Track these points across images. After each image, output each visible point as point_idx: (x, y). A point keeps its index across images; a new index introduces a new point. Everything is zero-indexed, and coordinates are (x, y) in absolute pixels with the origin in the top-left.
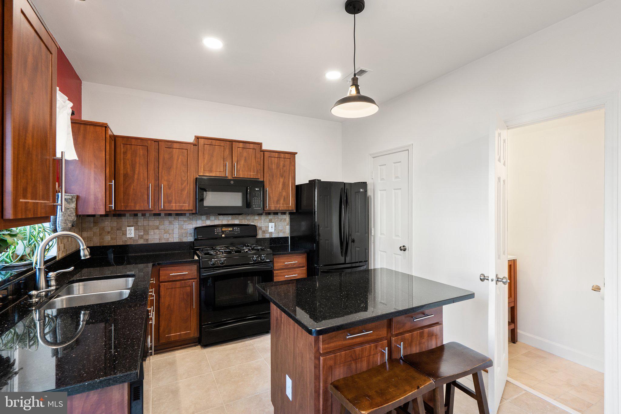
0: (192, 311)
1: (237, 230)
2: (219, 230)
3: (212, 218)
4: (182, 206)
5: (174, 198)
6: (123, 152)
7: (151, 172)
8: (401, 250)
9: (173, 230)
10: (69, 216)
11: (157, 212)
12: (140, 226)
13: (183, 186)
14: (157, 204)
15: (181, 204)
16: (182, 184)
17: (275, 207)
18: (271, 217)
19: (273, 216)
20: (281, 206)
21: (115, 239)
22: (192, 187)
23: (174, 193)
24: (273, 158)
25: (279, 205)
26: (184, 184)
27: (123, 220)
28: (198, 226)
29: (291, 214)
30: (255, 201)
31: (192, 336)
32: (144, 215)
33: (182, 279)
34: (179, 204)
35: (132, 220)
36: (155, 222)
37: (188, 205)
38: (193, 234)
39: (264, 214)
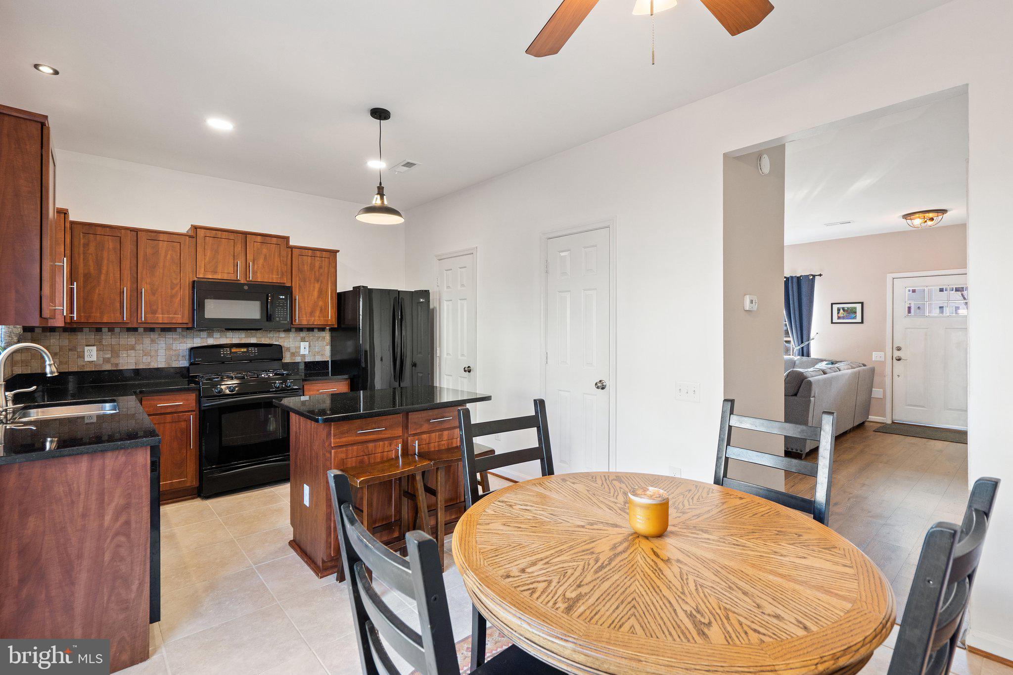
0: (188, 454)
1: (253, 351)
2: (227, 351)
3: (217, 335)
4: (173, 318)
5: (160, 307)
6: (84, 244)
7: (127, 274)
8: (465, 371)
9: (157, 351)
11: (135, 326)
12: (106, 345)
13: (174, 291)
14: (135, 314)
15: (170, 316)
16: (172, 289)
17: (308, 321)
18: (303, 334)
19: (307, 333)
20: (317, 320)
21: (67, 363)
22: (187, 292)
23: (160, 301)
24: (304, 257)
25: (313, 318)
26: (176, 289)
27: (79, 337)
28: (195, 345)
29: (332, 330)
30: (278, 312)
31: (188, 484)
32: (111, 330)
33: (174, 411)
34: (168, 316)
35: (92, 337)
36: (131, 340)
37: (181, 316)
38: (187, 357)
39: (293, 330)
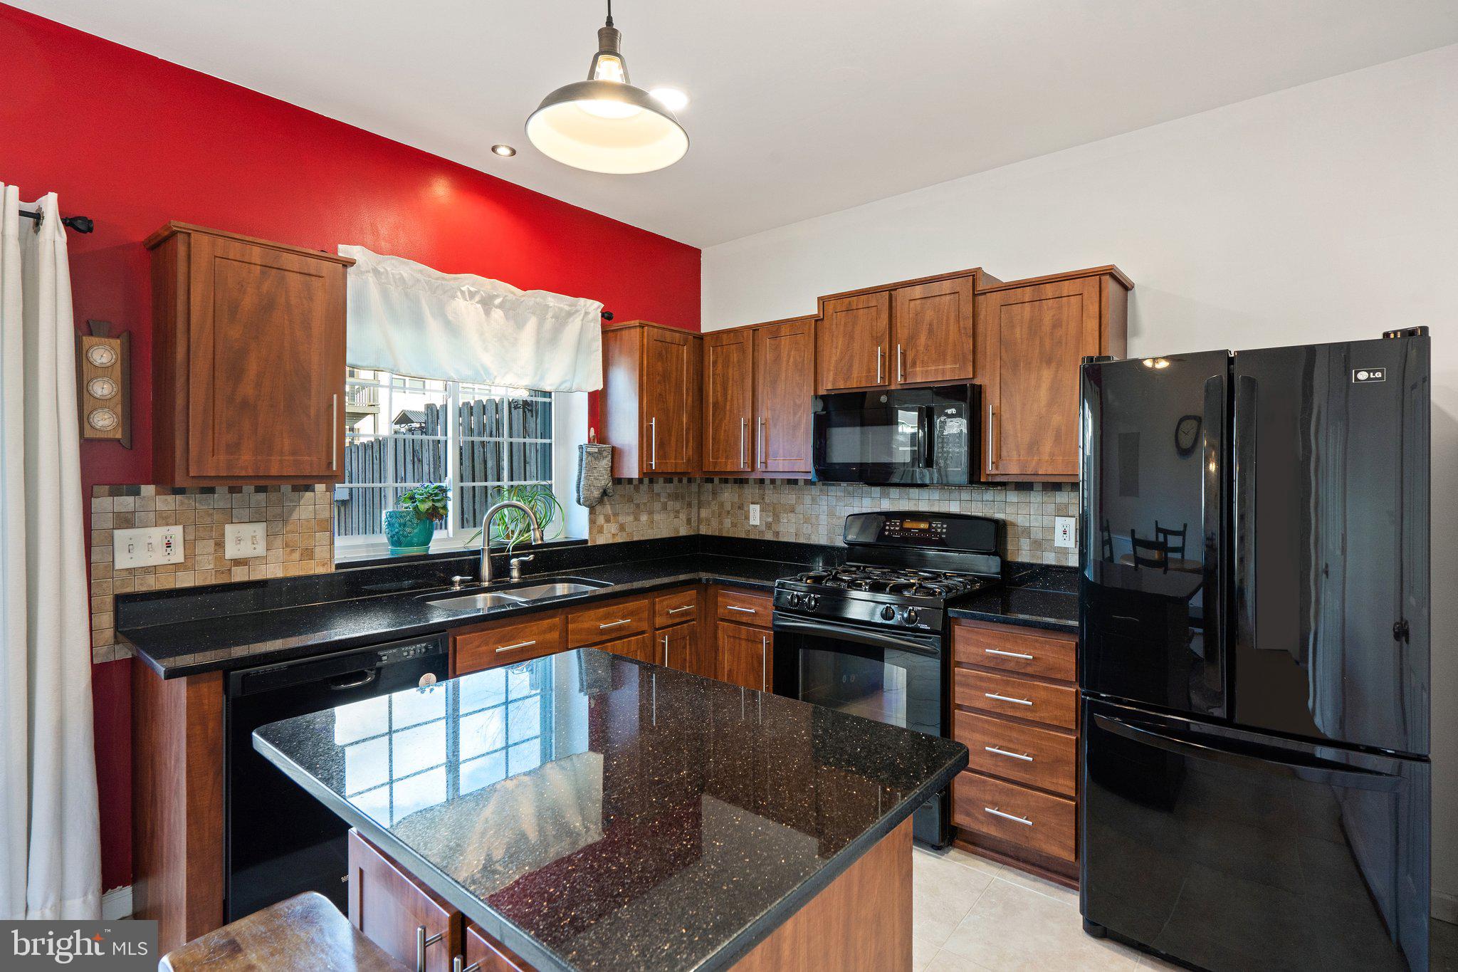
1: (939, 530)
2: (895, 525)
4: (794, 463)
5: (781, 446)
9: (818, 516)
10: (595, 479)
12: (769, 504)
13: (797, 418)
15: (793, 460)
16: (795, 414)
17: (1023, 466)
19: (1072, 495)
23: (781, 436)
25: (1035, 460)
26: (799, 414)
27: (745, 491)
33: (751, 623)
34: (790, 459)
35: (756, 493)
